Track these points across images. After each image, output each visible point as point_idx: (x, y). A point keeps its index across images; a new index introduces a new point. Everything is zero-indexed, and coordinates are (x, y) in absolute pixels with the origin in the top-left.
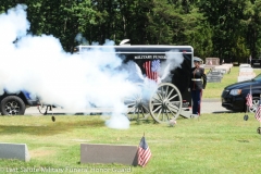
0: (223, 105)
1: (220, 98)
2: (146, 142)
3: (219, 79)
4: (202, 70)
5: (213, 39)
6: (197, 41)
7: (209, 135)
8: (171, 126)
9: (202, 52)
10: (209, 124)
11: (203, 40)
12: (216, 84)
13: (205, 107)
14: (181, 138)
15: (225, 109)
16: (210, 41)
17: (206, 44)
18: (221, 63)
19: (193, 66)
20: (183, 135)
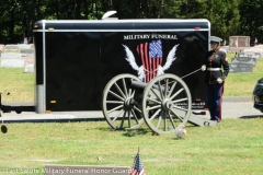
0: (256, 106)
1: (251, 96)
2: (142, 161)
3: (249, 68)
4: (223, 55)
5: (241, 8)
6: (218, 11)
7: (235, 151)
8: (179, 137)
9: (225, 28)
10: (235, 134)
11: (225, 10)
12: (245, 75)
13: (229, 108)
14: (192, 155)
15: (258, 112)
16: (236, 12)
17: (230, 15)
18: (252, 44)
19: (210, 49)
20: (196, 150)
